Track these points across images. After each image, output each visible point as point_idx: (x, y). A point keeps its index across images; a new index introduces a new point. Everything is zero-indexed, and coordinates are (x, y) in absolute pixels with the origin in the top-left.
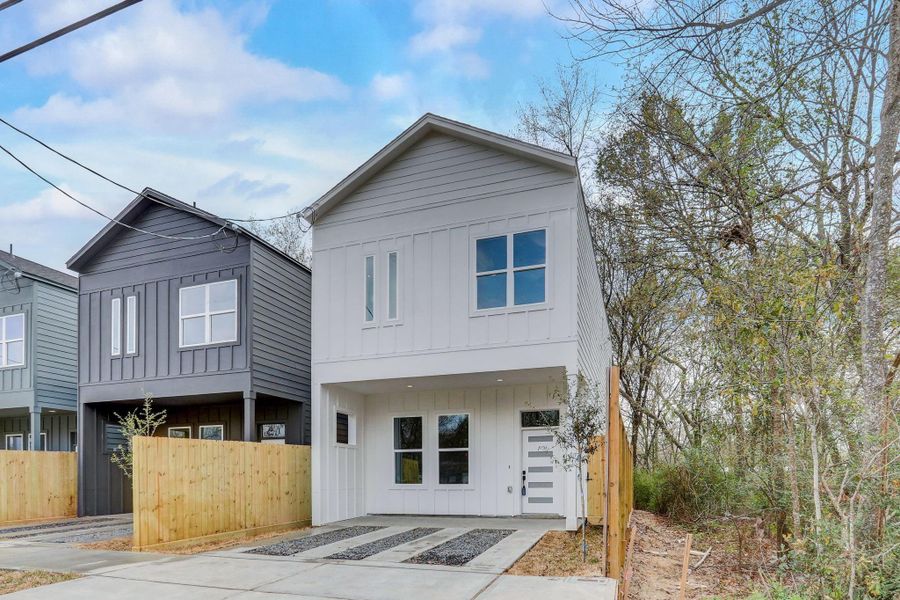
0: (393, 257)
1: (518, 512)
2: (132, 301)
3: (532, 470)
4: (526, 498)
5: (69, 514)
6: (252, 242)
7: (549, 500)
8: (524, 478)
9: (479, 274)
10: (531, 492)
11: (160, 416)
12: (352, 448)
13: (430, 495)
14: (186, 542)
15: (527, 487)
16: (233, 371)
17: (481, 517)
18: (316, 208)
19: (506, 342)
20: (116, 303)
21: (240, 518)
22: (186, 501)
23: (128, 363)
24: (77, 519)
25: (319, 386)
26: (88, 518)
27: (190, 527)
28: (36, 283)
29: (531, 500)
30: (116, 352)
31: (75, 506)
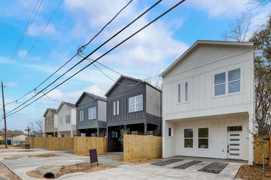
0: (186, 84)
1: (226, 158)
2: (118, 102)
3: (231, 145)
4: (229, 154)
5: (105, 151)
6: (146, 85)
7: (238, 155)
8: (228, 147)
9: (215, 85)
10: (231, 152)
11: (128, 130)
12: (172, 137)
13: (196, 151)
14: (134, 160)
15: (229, 150)
16: (142, 118)
17: (213, 158)
18: (164, 73)
19: (225, 105)
20: (115, 103)
21: (145, 155)
22: (134, 150)
23: (117, 117)
24: (107, 153)
25: (165, 121)
26: (109, 153)
27: (135, 156)
28: (98, 100)
29: (231, 154)
30: (115, 114)
31: (106, 150)
